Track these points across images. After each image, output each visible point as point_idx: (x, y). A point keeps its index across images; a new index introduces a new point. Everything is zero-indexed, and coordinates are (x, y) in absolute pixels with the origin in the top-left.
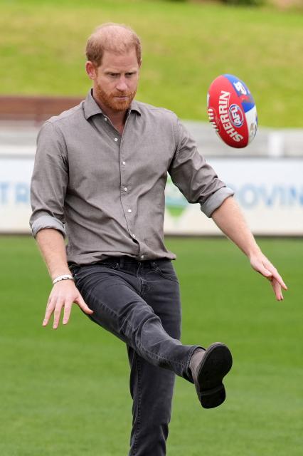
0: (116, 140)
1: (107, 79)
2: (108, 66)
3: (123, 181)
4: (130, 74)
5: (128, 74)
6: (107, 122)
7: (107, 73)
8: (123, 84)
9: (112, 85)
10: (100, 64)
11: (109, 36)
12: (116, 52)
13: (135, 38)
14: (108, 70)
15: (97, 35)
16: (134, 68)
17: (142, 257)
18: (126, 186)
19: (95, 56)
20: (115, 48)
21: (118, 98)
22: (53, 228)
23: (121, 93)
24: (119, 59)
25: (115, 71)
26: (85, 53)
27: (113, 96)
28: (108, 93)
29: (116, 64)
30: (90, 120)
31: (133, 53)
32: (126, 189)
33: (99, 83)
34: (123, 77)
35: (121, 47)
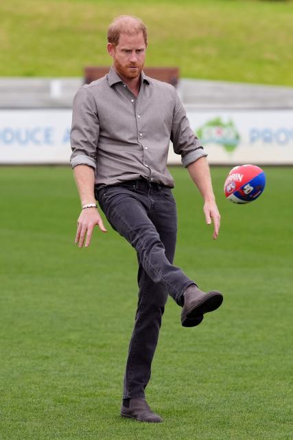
0: (132, 101)
1: (123, 55)
2: (123, 45)
3: (139, 129)
4: (139, 51)
5: (138, 51)
6: (126, 88)
7: (123, 50)
8: (134, 58)
9: (126, 59)
10: (117, 43)
11: (123, 24)
12: (129, 34)
13: (141, 25)
14: (123, 48)
15: (114, 24)
16: (142, 46)
17: (152, 179)
18: (141, 132)
19: (114, 39)
20: (128, 31)
21: (131, 69)
22: (86, 165)
23: (133, 65)
24: (131, 39)
25: (129, 48)
26: (107, 37)
27: (127, 67)
28: (124, 65)
29: (129, 43)
30: (113, 86)
31: (141, 35)
32: (141, 135)
33: (117, 58)
34: (134, 52)
35: (133, 30)
